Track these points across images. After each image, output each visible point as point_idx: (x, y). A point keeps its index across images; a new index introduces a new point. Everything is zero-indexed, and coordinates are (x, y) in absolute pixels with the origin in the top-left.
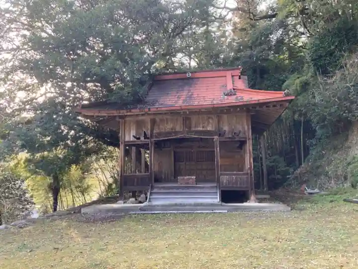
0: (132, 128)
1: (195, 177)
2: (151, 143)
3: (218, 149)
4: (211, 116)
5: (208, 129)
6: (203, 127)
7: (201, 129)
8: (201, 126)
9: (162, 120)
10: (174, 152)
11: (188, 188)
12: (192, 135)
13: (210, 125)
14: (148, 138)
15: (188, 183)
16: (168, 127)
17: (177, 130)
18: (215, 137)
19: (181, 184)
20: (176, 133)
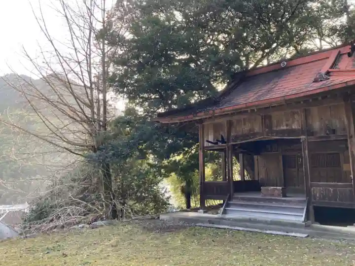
0: (209, 133)
1: (281, 188)
2: (229, 147)
3: (307, 152)
4: (296, 110)
5: (293, 127)
6: (287, 125)
7: (285, 128)
8: (284, 124)
9: (239, 121)
10: (283, 157)
11: (271, 200)
12: (273, 136)
13: (296, 123)
14: (226, 143)
15: (273, 195)
16: (245, 128)
17: (255, 131)
18: (302, 137)
19: (265, 195)
20: (255, 134)
